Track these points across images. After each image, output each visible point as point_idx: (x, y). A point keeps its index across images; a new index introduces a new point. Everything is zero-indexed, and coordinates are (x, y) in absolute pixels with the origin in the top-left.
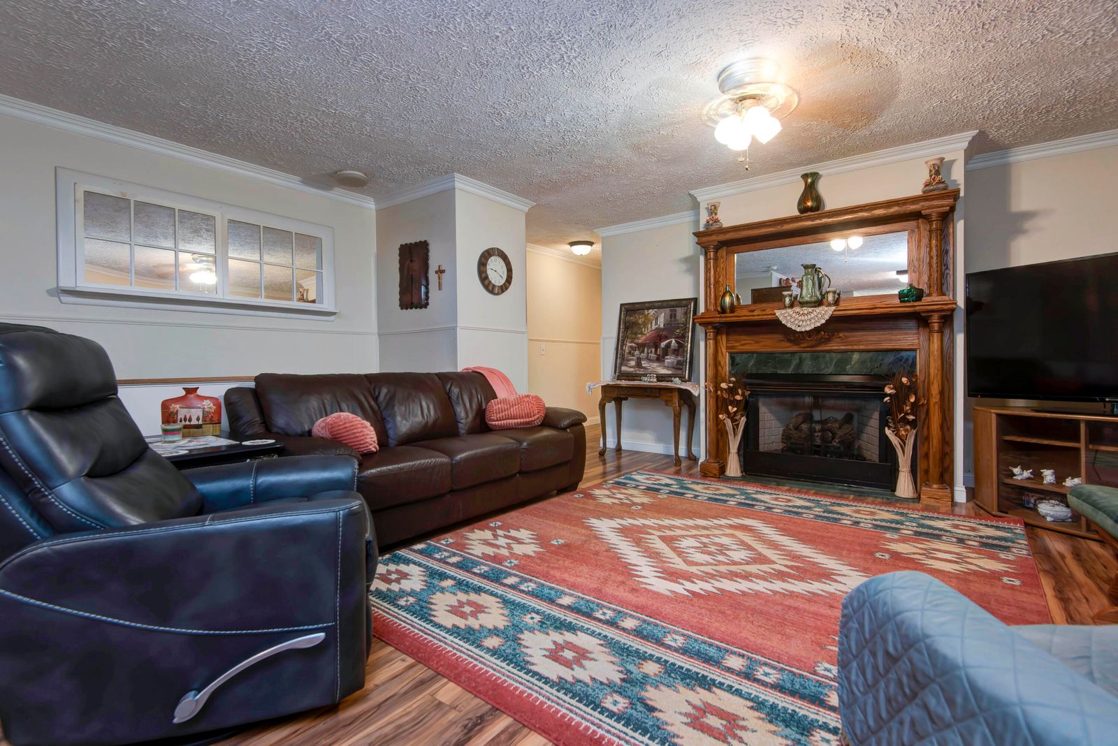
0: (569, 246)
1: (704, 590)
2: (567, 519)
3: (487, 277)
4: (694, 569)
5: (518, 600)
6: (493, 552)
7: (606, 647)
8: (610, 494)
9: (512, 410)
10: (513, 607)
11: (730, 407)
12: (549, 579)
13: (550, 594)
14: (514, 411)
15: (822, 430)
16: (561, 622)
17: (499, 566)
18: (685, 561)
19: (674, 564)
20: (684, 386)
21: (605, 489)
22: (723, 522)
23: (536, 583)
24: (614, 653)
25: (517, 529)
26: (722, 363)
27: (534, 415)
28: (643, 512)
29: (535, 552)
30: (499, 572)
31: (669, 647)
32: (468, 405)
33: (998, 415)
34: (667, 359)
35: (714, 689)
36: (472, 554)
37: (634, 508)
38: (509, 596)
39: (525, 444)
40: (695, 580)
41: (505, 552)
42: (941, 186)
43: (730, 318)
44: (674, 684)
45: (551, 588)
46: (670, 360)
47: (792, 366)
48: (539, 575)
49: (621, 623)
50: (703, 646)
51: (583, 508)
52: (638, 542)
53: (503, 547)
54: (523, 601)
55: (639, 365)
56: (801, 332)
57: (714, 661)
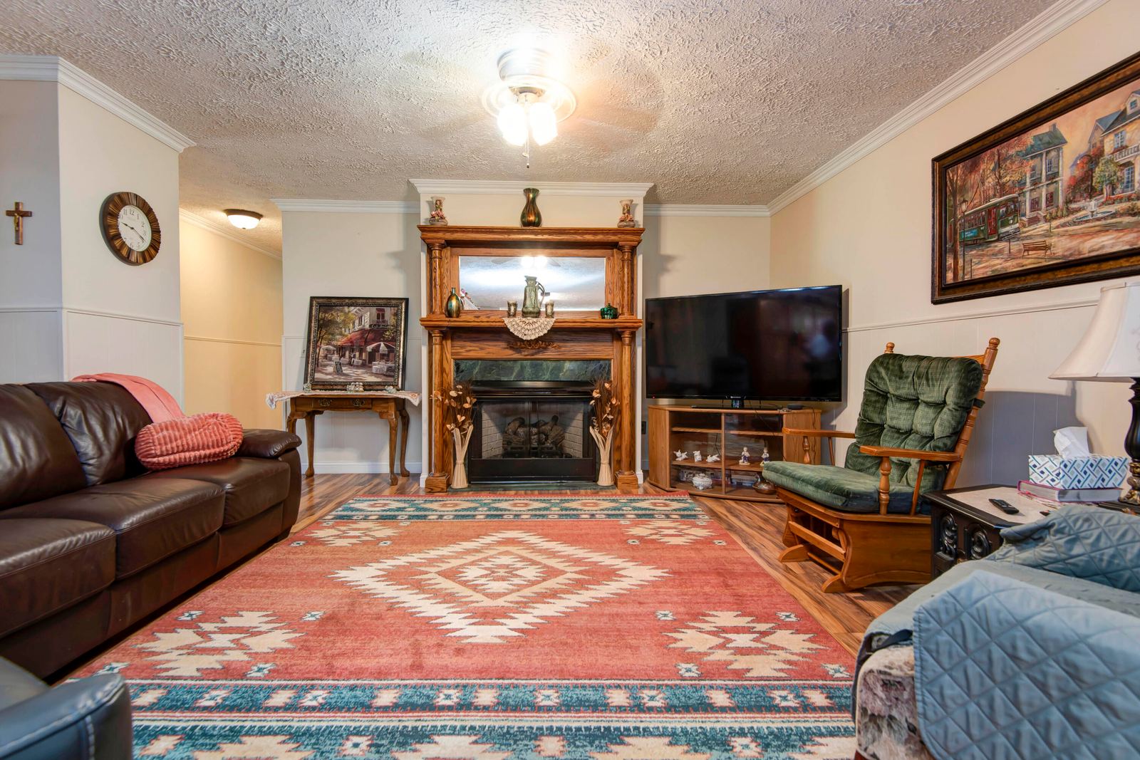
0: (224, 215)
1: (529, 624)
2: (304, 580)
3: (118, 236)
4: (500, 602)
5: (314, 725)
6: (219, 662)
7: (482, 743)
8: (340, 533)
9: (189, 437)
10: (313, 741)
11: (459, 416)
12: (340, 675)
13: (355, 697)
14: (192, 439)
15: (539, 433)
16: (402, 734)
17: (244, 682)
18: (487, 595)
19: (477, 602)
20: (401, 395)
21: (329, 528)
22: (488, 540)
23: (323, 688)
24: (497, 746)
25: (235, 614)
26: (447, 370)
27: (227, 443)
28: (397, 547)
29: (288, 641)
30: (250, 692)
31: (548, 709)
32: (100, 434)
33: (670, 412)
34: (375, 365)
35: (627, 740)
36: (179, 678)
37: (382, 544)
38: (295, 724)
39: (228, 486)
40: (511, 614)
41: (237, 656)
42: (632, 223)
43: (454, 322)
44: (588, 754)
45: (353, 688)
46: (378, 365)
47: (514, 374)
48: (318, 675)
49: (476, 700)
50: (577, 691)
51: (317, 559)
52: (419, 587)
53: (230, 649)
54: (324, 724)
55: (338, 371)
56: (528, 341)
57: (601, 706)
